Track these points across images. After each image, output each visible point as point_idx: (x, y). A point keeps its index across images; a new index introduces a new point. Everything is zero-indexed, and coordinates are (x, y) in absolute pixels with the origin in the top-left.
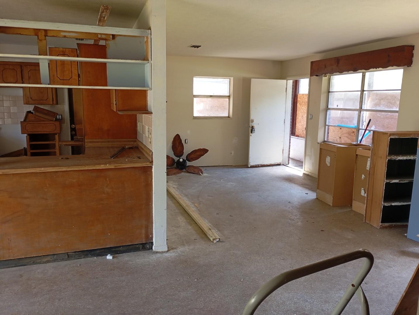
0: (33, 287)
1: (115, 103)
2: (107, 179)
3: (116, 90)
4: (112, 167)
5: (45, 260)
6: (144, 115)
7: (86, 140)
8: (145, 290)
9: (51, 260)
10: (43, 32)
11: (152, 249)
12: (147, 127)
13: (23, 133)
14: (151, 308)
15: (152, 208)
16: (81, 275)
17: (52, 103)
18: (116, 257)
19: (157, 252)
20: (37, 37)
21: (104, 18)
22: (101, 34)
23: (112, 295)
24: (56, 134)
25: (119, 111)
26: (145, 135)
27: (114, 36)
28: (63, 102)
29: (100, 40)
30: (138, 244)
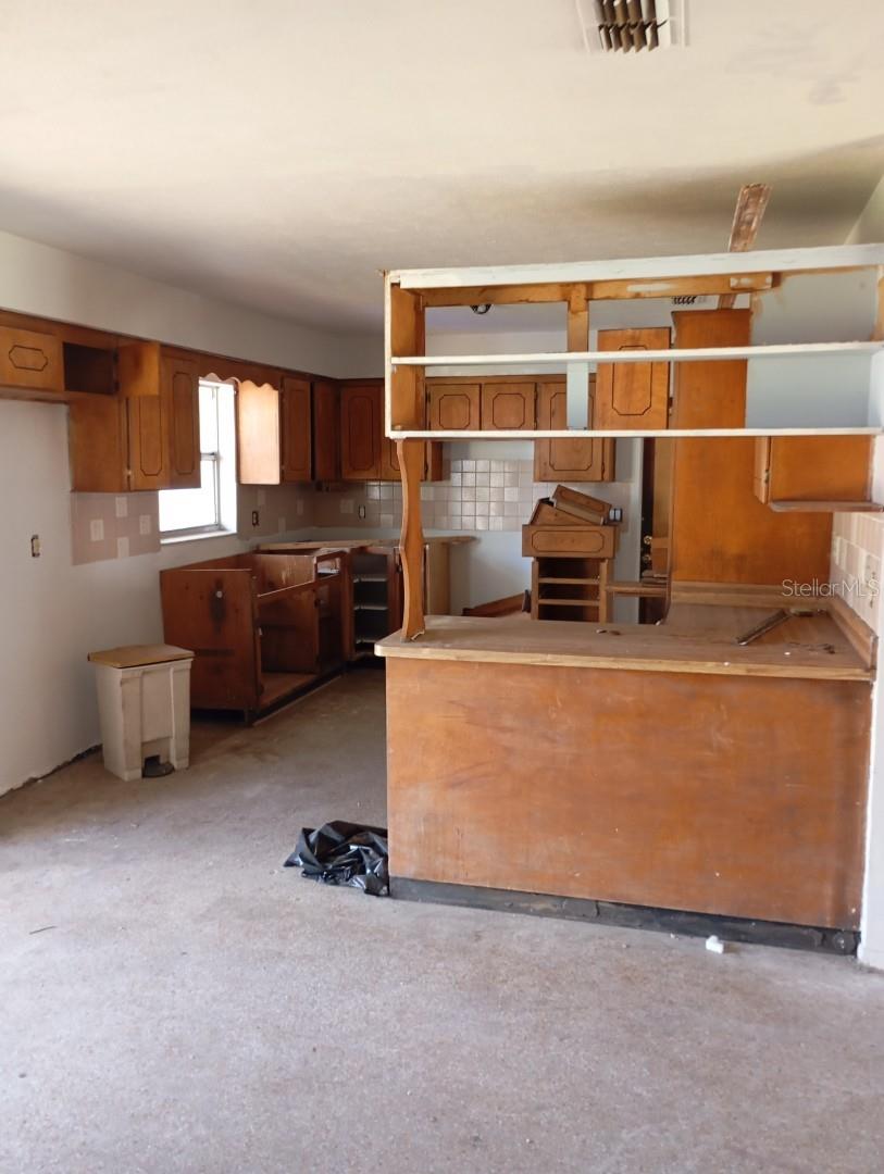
0: (501, 978)
1: (764, 476)
2: (723, 707)
3: (770, 438)
4: (739, 670)
5: (540, 906)
6: (856, 515)
7: (674, 583)
8: (818, 1092)
9: (555, 909)
10: (583, 290)
11: (854, 952)
12: (863, 554)
13: (525, 554)
14: (835, 1165)
15: (864, 820)
16: (629, 979)
17: (599, 478)
18: (735, 951)
19: (872, 971)
20: (566, 303)
21: (750, 223)
22: (739, 276)
23: (711, 1076)
24: (603, 560)
25: (775, 501)
26: (856, 576)
27: (777, 277)
28: (629, 474)
29: (735, 294)
30: (806, 927)
